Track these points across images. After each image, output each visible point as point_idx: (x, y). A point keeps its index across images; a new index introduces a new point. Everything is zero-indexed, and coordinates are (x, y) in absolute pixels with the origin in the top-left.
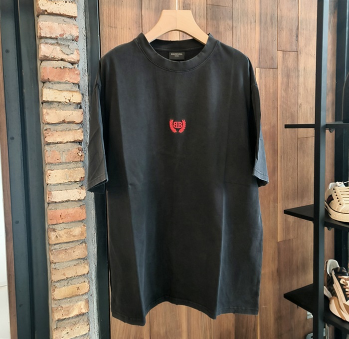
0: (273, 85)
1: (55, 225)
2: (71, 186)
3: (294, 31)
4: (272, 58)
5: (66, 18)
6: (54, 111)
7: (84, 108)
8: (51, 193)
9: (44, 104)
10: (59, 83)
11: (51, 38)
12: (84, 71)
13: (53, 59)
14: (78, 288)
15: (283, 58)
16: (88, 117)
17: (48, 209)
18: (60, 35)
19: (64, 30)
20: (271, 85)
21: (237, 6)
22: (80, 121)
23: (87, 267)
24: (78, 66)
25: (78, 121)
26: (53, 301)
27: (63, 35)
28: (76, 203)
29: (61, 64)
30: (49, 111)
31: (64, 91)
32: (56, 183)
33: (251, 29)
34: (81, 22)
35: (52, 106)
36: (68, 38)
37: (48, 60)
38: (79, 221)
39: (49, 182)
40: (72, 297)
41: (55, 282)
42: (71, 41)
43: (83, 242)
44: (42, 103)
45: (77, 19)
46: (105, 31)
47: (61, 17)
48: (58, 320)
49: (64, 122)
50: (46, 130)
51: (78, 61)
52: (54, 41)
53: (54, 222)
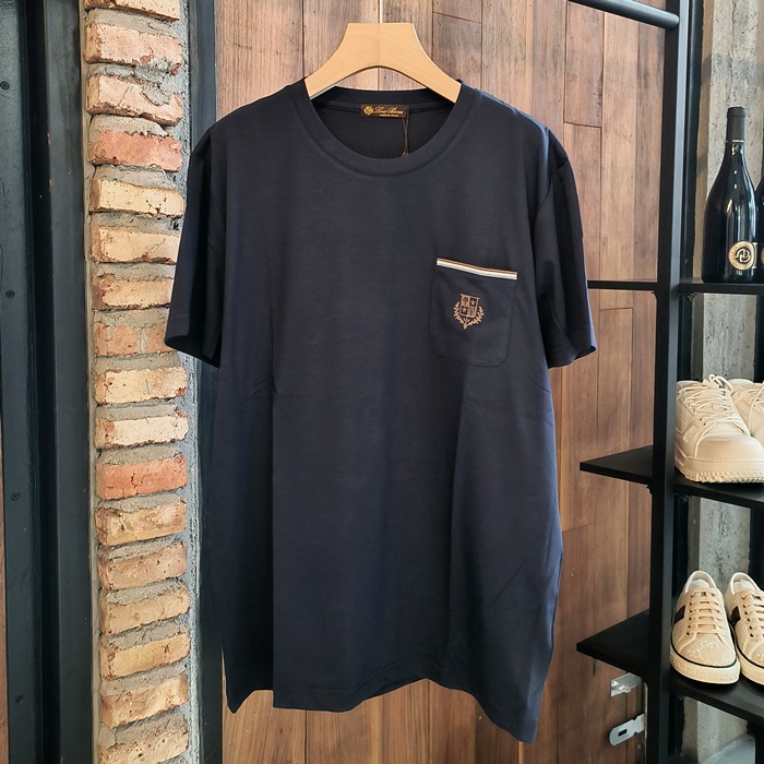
2: (157, 408)
5: (153, 20)
6: (123, 233)
8: (114, 427)
9: (97, 215)
10: (137, 168)
11: (121, 64)
12: (182, 143)
13: (126, 113)
14: (166, 649)
17: (100, 463)
18: (142, 58)
19: (150, 48)
23: (185, 597)
25: (173, 259)
26: (105, 682)
27: (149, 58)
28: (166, 448)
29: (143, 125)
30: (113, 233)
31: (147, 187)
32: (123, 401)
35: (118, 221)
36: (160, 67)
37: (113, 115)
38: (171, 491)
39: (106, 399)
40: (152, 669)
41: (114, 635)
42: (163, 74)
44: (90, 213)
47: (142, 17)
48: (119, 727)
49: (144, 259)
50: (102, 277)
51: (178, 120)
52: (126, 72)
53: (118, 493)
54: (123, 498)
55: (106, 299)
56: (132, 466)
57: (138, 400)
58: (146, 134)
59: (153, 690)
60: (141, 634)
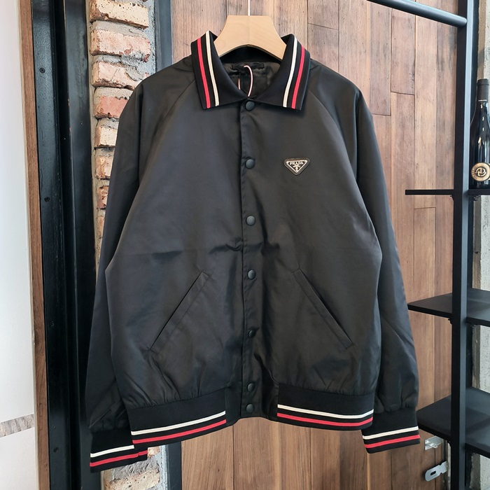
0: (386, 137)
3: (411, 68)
4: (385, 101)
5: (132, 28)
9: (99, 150)
11: (112, 55)
13: (115, 86)
15: (398, 102)
18: (125, 51)
19: (130, 45)
20: (384, 137)
21: (344, 28)
27: (130, 51)
29: (126, 93)
30: (109, 161)
33: (361, 61)
34: (149, 34)
36: (136, 56)
37: (108, 87)
42: (139, 61)
44: (95, 149)
46: (179, 50)
47: (125, 26)
50: (101, 188)
52: (116, 60)
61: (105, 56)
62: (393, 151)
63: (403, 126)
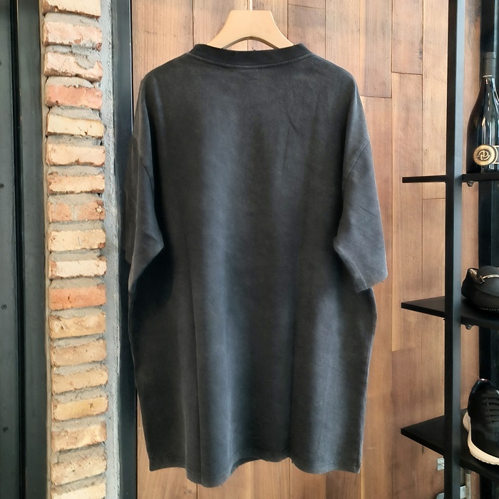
0: (385, 121)
1: (61, 310)
2: (85, 255)
3: (417, 45)
4: (384, 82)
5: (84, 18)
6: (63, 146)
7: (107, 146)
8: (56, 265)
9: (49, 137)
10: (72, 108)
11: (62, 45)
12: (108, 93)
13: (64, 75)
14: (91, 405)
15: (400, 83)
16: (112, 157)
17: (51, 287)
18: (76, 41)
19: (80, 34)
20: (383, 121)
21: (331, 7)
22: (101, 163)
23: (105, 374)
24: (99, 85)
25: (98, 162)
26: (53, 423)
27: (80, 41)
28: (91, 280)
29: (76, 81)
30: (56, 147)
31: (79, 119)
32: (63, 250)
33: (353, 41)
34: (106, 24)
35: (61, 140)
36: (87, 45)
37: (57, 76)
38: (96, 307)
39: (53, 249)
40: (83, 417)
41: (57, 394)
42: (90, 50)
43: (100, 338)
44: (47, 137)
45: (99, 19)
46: (140, 38)
47: (77, 17)
48: (60, 452)
49: (77, 163)
50: (51, 174)
51: (100, 78)
52: (66, 50)
53: (59, 306)
54: (63, 309)
55: (51, 187)
56: (69, 290)
57: (72, 249)
58: (77, 86)
59: (83, 430)
60: (75, 395)
61: (55, 47)
62: (394, 137)
63: (407, 109)
